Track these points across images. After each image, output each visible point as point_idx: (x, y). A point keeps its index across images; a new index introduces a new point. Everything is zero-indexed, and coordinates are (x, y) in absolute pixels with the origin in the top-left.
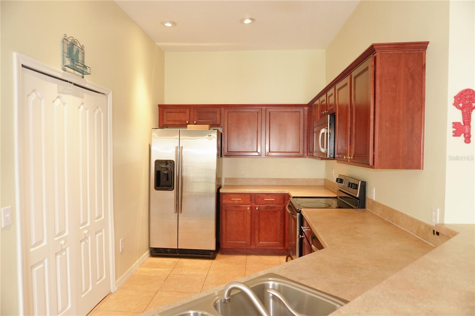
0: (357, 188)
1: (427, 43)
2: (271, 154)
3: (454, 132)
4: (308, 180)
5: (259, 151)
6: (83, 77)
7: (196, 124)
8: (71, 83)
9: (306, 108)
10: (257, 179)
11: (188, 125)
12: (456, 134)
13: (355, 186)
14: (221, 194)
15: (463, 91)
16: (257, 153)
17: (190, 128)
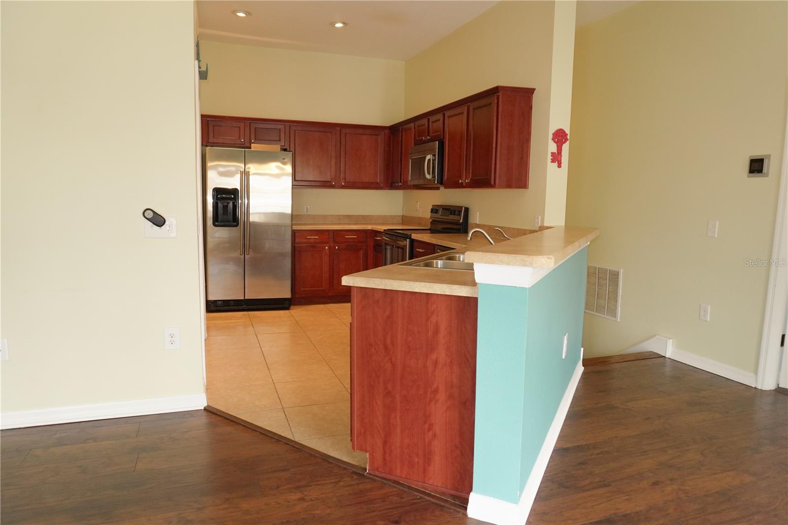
0: (460, 215)
1: (534, 89)
2: (346, 184)
3: (551, 159)
4: (384, 217)
9: (387, 131)
10: (325, 216)
12: (553, 161)
13: (456, 213)
14: (296, 232)
15: (558, 130)
16: (331, 183)
17: (255, 148)
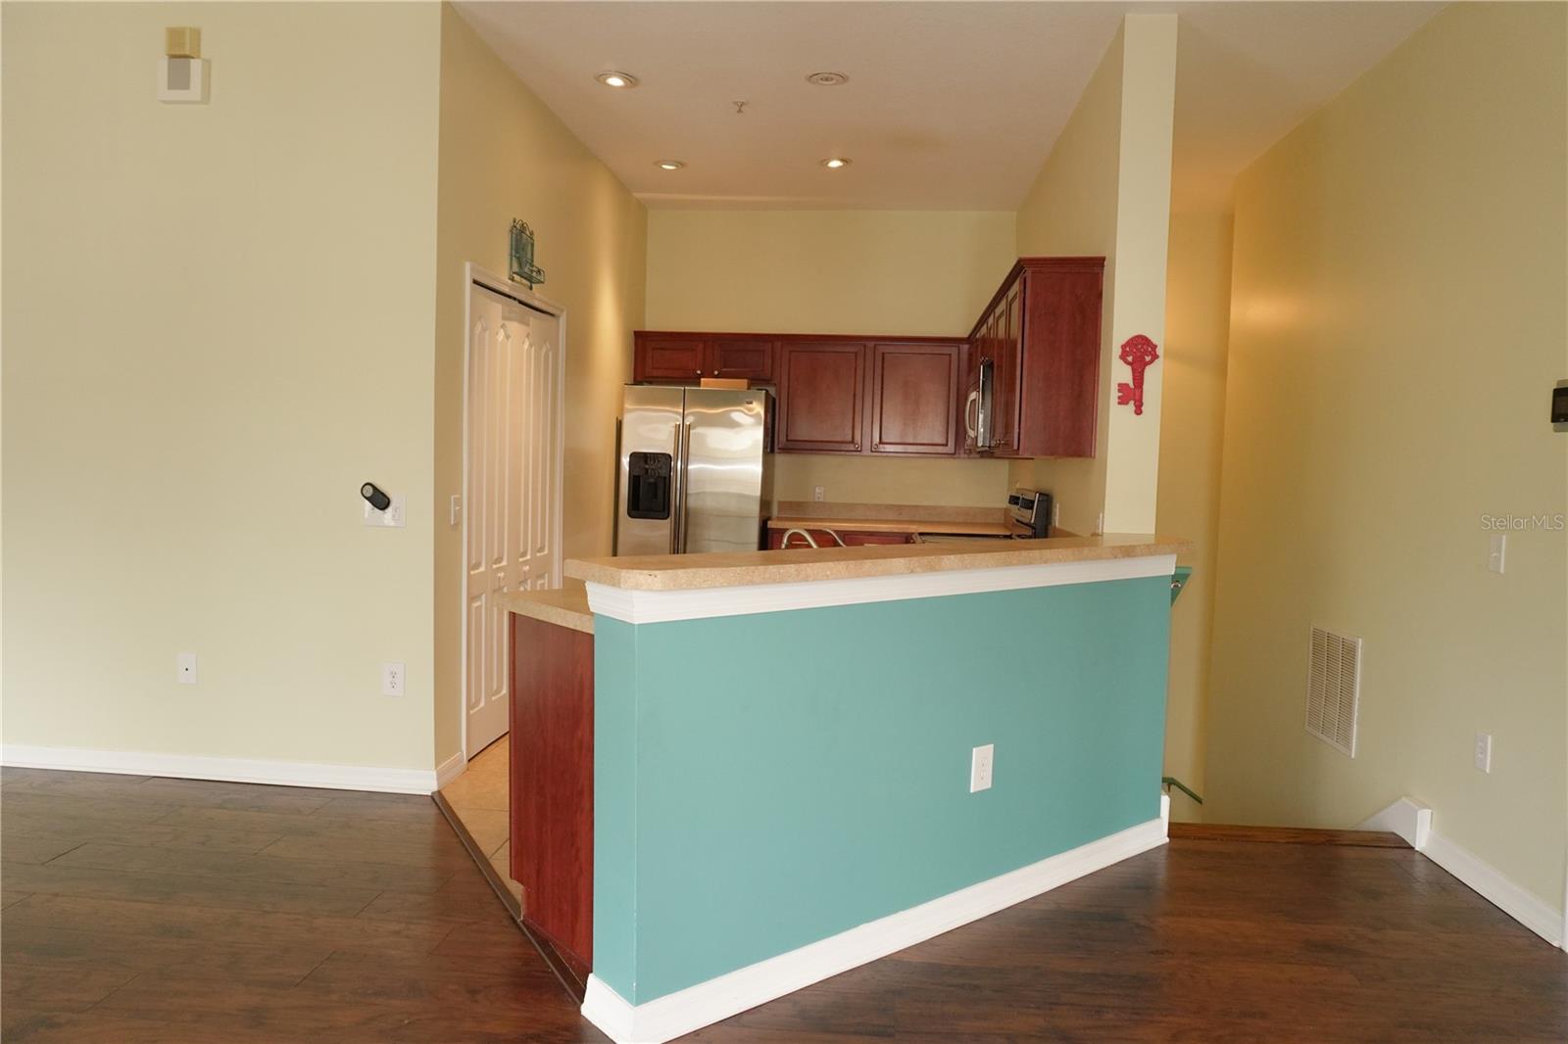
0: (1032, 508)
1: (1102, 260)
2: (882, 448)
3: (1119, 398)
5: (858, 438)
6: (531, 288)
7: (717, 377)
8: (515, 299)
9: (965, 347)
10: (851, 507)
11: (702, 379)
12: (1123, 401)
13: (1029, 504)
14: (770, 531)
15: (1135, 337)
16: (852, 445)
17: (706, 384)
